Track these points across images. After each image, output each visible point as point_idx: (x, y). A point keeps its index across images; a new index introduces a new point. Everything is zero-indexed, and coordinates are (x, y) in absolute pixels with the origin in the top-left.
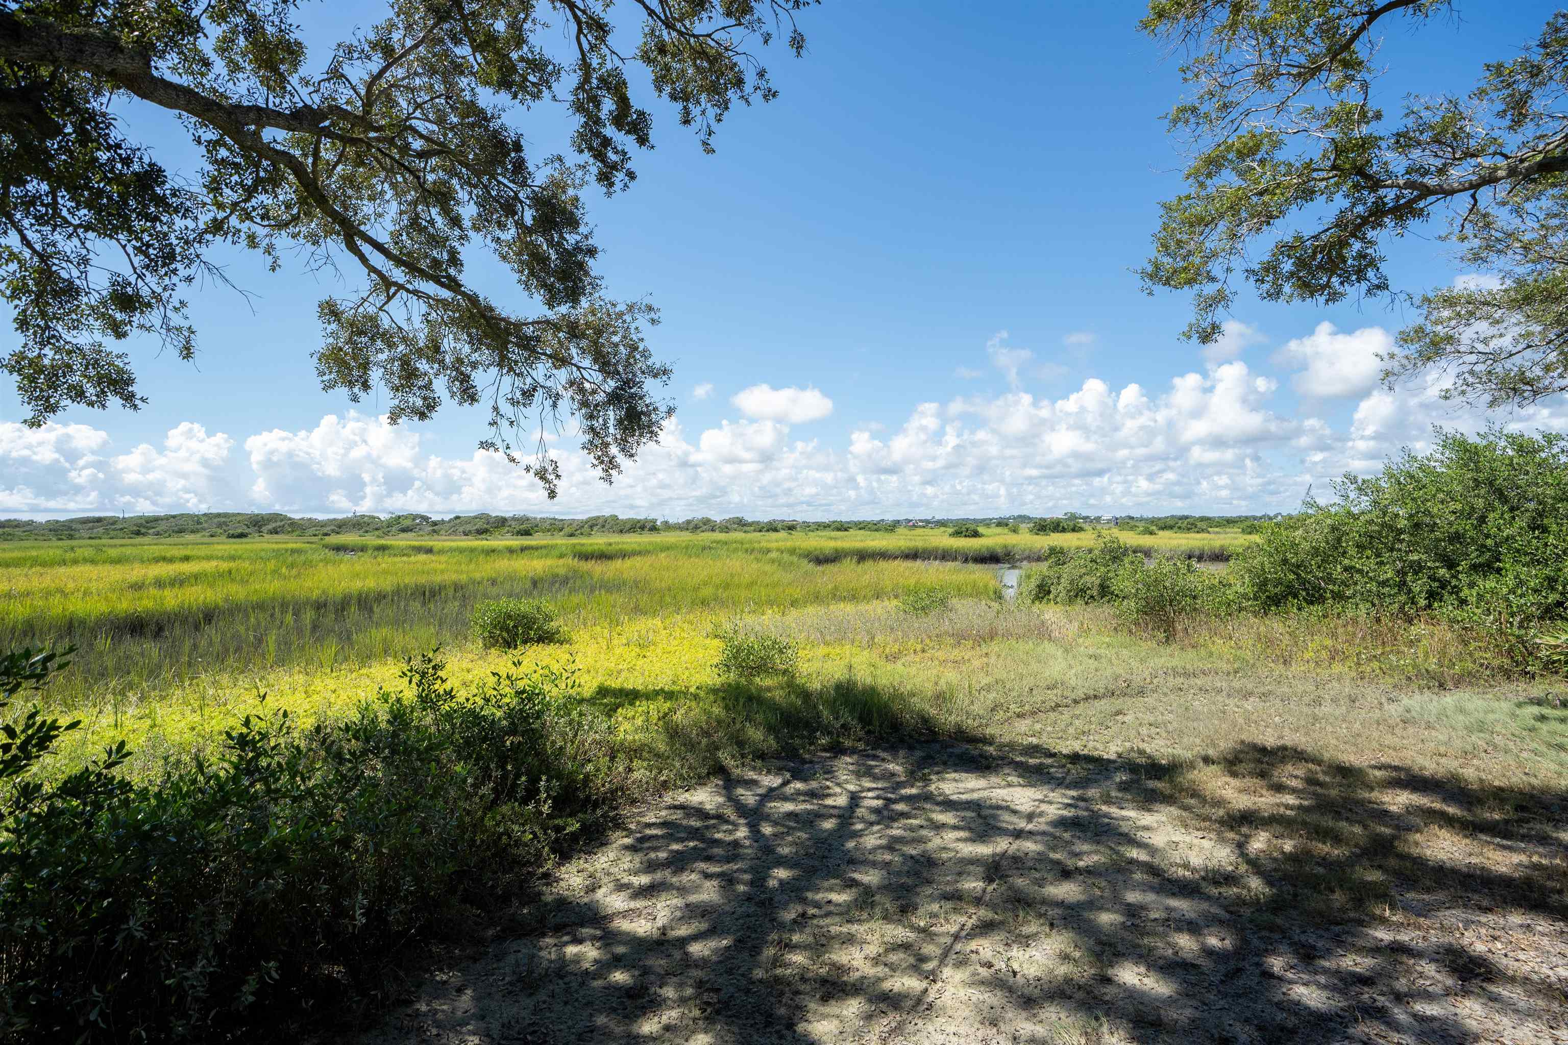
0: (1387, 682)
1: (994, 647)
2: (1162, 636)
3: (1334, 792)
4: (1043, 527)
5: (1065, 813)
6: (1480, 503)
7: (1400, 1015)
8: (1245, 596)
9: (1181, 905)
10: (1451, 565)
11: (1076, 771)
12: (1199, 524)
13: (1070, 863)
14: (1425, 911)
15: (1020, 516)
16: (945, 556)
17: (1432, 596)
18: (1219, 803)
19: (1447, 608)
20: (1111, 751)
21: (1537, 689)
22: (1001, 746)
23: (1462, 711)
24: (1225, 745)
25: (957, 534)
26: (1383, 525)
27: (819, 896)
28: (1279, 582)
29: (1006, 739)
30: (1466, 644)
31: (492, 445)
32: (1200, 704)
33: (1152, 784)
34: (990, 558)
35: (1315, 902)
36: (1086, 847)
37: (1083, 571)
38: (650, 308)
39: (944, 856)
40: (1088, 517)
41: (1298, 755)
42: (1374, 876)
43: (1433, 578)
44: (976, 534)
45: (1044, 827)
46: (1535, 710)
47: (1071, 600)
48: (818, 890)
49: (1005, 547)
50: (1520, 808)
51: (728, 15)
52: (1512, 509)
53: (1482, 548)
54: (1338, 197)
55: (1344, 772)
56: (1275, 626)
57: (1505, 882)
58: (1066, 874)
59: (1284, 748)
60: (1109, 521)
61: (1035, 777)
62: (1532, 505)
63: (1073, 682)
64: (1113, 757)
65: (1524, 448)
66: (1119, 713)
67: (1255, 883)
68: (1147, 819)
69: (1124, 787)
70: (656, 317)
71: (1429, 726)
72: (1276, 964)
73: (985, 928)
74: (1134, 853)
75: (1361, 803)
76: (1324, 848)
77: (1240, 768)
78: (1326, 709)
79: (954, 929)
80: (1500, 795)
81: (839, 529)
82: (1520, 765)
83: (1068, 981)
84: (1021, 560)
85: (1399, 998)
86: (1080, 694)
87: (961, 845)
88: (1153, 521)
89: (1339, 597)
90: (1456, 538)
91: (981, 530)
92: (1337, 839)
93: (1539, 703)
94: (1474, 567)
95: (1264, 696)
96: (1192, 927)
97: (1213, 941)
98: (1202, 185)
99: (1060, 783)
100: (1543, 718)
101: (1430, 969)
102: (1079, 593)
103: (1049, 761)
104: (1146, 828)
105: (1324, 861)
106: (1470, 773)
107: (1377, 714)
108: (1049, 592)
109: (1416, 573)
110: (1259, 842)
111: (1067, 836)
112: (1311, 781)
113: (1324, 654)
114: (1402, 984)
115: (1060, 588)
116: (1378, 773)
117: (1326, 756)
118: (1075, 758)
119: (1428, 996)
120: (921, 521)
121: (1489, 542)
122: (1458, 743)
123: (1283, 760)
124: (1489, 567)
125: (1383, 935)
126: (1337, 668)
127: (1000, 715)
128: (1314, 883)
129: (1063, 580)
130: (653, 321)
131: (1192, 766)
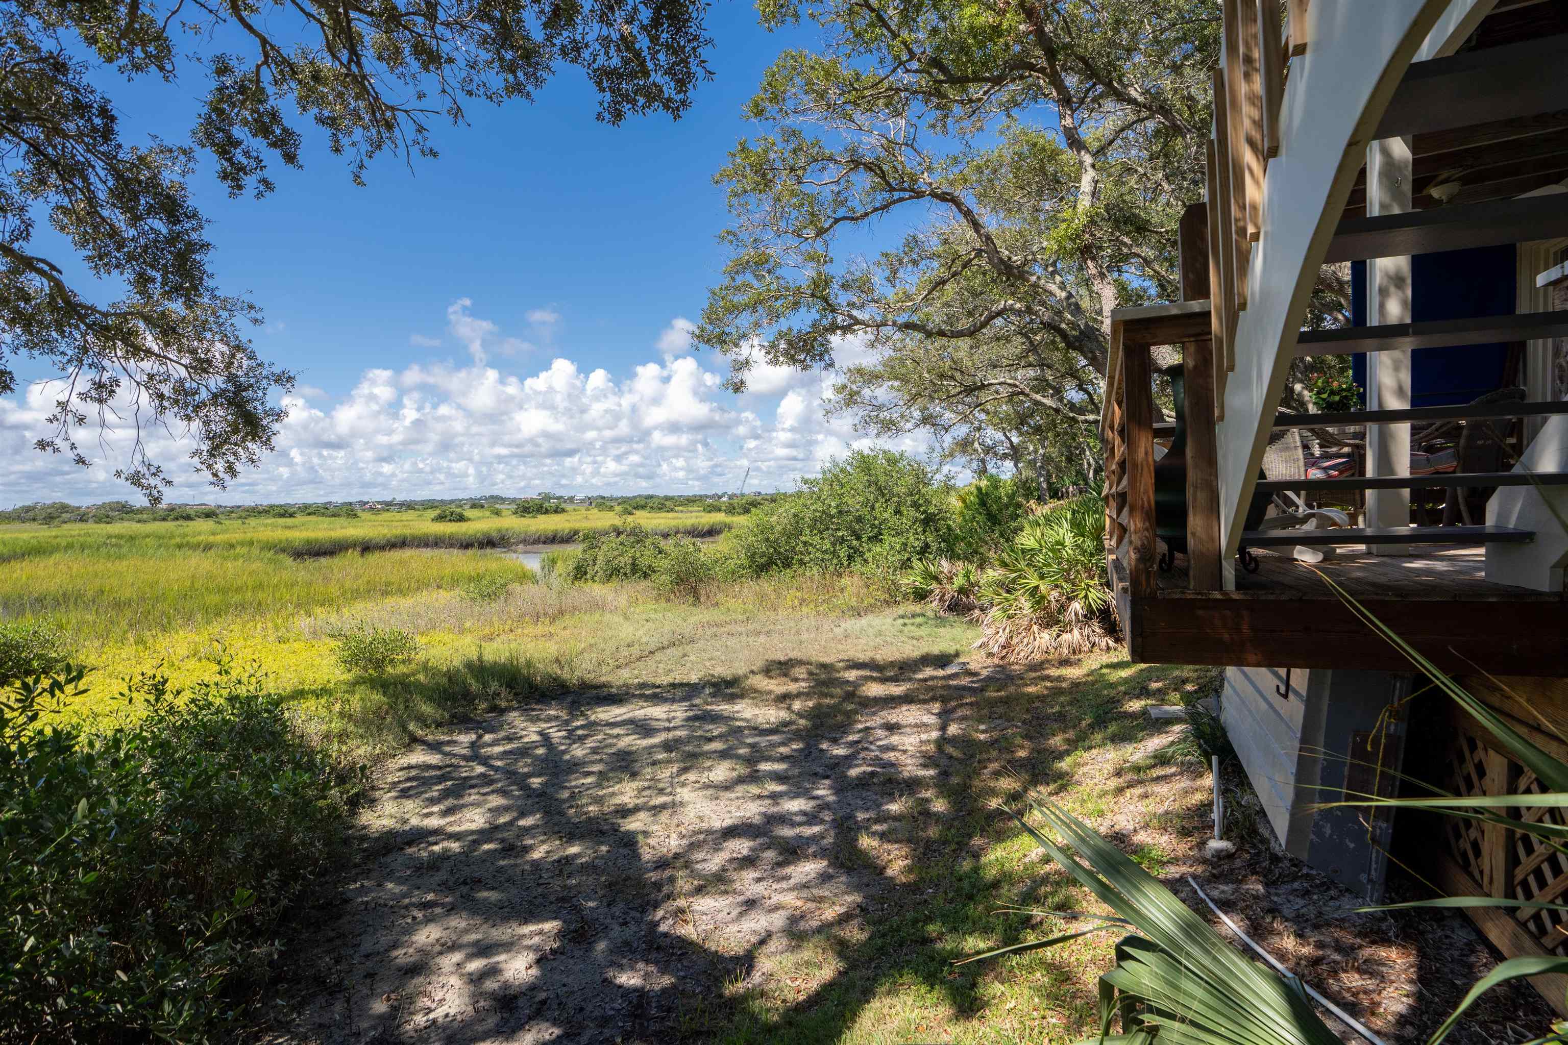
0: (833, 616)
1: (567, 620)
2: (691, 599)
3: (823, 676)
4: (526, 509)
5: (688, 714)
6: (871, 497)
7: (873, 747)
8: (742, 567)
9: (775, 738)
10: (858, 538)
11: (679, 693)
12: (668, 503)
13: (709, 735)
14: (874, 714)
15: (492, 497)
16: (437, 542)
17: (850, 558)
18: (770, 692)
19: (857, 566)
20: (694, 678)
21: (901, 610)
22: (619, 687)
23: (870, 626)
24: (759, 664)
25: (441, 518)
26: (823, 512)
27: (573, 784)
28: (763, 555)
29: (620, 683)
30: (868, 587)
31: (51, 444)
32: (732, 642)
33: (729, 691)
34: (489, 542)
35: (831, 722)
36: (711, 727)
37: (616, 553)
38: (251, 307)
39: (634, 748)
40: (561, 497)
41: (800, 663)
42: (851, 707)
43: (850, 547)
44: (461, 519)
45: (680, 723)
46: (901, 621)
47: (609, 578)
48: (570, 781)
49: (499, 531)
50: (901, 668)
51: (379, 59)
52: (886, 501)
53: (873, 526)
54: (813, 311)
55: (823, 666)
56: (766, 585)
57: (900, 697)
58: (710, 740)
59: (791, 660)
60: (582, 501)
61: (655, 701)
62: (895, 499)
63: (644, 640)
64: (697, 681)
65: (892, 461)
66: (685, 655)
67: (802, 722)
68: (737, 708)
69: (713, 695)
70: (259, 316)
71: (857, 638)
72: (824, 746)
73: (685, 770)
74: (738, 724)
75: (836, 679)
76: (827, 701)
77: (772, 674)
78: (805, 636)
79: (668, 774)
80: (892, 664)
81: (282, 516)
82: (898, 650)
83: (739, 776)
84: (517, 544)
85: (871, 743)
86: (652, 647)
87: (639, 742)
88: (624, 501)
89: (802, 563)
90: (859, 519)
91: (468, 513)
92: (832, 697)
93: (902, 617)
94: (869, 538)
95: (768, 633)
96: (783, 744)
97: (795, 747)
98: (733, 279)
99: (673, 701)
100: (905, 625)
101: (879, 732)
102: (613, 573)
103: (658, 690)
104: (738, 712)
105: (828, 706)
106: (878, 657)
107: (831, 635)
108: (586, 573)
109: (841, 544)
110: (797, 705)
111: (697, 724)
112: (811, 673)
113: (796, 603)
114: (871, 739)
115: (596, 568)
116: (841, 664)
117: (814, 659)
118: (673, 685)
119: (880, 739)
120: (379, 503)
121: (876, 522)
122: (871, 643)
123: (793, 666)
124: (876, 538)
125: (860, 726)
126: (805, 610)
127: (605, 669)
128: (827, 715)
129: (598, 562)
130: (255, 321)
131: (746, 677)
